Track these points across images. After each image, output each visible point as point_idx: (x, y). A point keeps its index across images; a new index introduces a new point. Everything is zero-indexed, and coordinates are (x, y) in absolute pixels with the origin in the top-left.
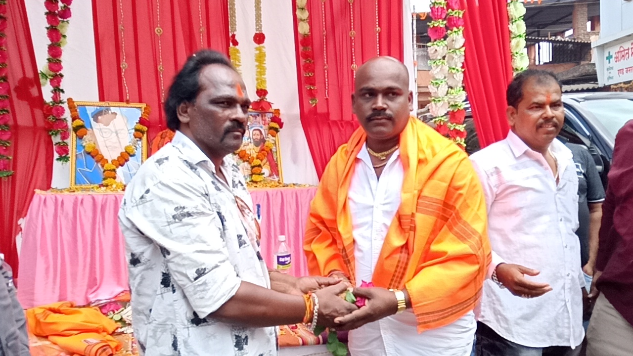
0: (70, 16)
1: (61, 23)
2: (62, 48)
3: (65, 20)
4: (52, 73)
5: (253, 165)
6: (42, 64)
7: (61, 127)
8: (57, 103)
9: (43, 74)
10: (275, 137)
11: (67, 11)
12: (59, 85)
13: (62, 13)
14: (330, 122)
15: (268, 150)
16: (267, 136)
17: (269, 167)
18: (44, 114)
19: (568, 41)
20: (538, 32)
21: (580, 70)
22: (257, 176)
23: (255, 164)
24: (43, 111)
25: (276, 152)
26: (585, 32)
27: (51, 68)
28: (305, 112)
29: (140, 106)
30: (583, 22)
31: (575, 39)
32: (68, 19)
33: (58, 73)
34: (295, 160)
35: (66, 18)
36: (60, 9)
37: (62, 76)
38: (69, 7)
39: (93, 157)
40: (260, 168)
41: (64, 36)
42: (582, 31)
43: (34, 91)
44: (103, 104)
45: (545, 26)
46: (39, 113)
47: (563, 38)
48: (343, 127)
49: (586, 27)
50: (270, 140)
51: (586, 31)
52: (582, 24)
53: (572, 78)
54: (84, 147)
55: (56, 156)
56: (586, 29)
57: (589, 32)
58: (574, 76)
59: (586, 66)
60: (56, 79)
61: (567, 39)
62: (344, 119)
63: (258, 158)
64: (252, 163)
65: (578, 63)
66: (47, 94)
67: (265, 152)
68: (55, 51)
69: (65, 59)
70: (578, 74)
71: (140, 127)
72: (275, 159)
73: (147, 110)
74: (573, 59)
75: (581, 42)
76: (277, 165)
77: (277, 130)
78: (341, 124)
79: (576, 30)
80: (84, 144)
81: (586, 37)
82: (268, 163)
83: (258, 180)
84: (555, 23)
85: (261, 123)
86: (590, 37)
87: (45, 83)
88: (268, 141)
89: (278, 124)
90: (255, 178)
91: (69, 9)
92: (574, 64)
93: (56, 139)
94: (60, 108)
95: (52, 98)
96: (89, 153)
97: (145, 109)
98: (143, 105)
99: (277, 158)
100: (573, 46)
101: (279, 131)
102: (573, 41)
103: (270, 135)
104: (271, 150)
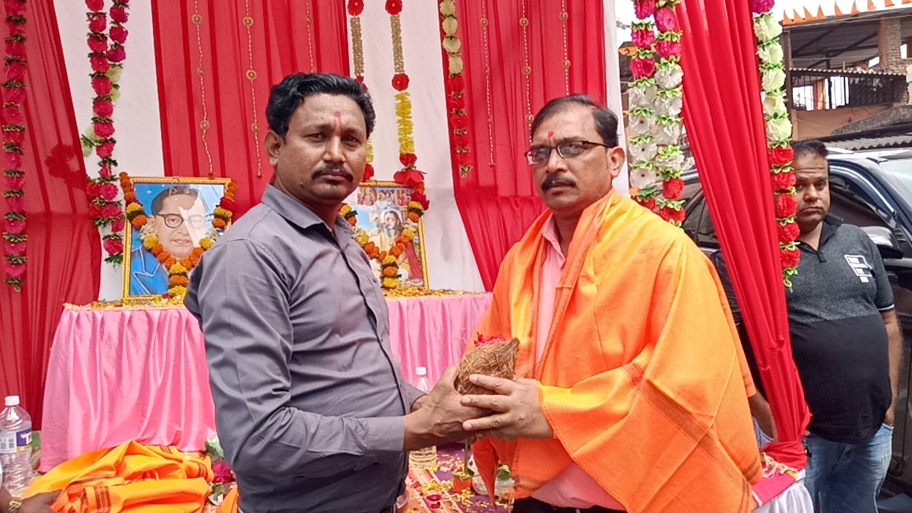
0: (124, 57)
1: (111, 68)
2: (113, 103)
3: (117, 63)
4: (99, 138)
5: (384, 263)
6: (85, 125)
7: (114, 214)
8: (107, 180)
9: (86, 139)
10: (417, 222)
11: (120, 51)
12: (111, 155)
13: (112, 53)
14: (497, 198)
15: (406, 240)
16: (405, 221)
17: (408, 266)
18: (87, 196)
19: (872, 73)
20: (828, 62)
21: (892, 116)
22: (390, 280)
23: (387, 262)
24: (85, 191)
25: (419, 244)
26: (898, 60)
27: (97, 131)
28: (461, 185)
29: (223, 182)
30: (894, 45)
31: (883, 71)
32: (121, 62)
33: (108, 138)
34: (447, 254)
35: (119, 61)
36: (109, 49)
37: (114, 142)
38: (122, 45)
39: (155, 256)
40: (394, 268)
41: (116, 86)
42: (894, 59)
43: (73, 164)
44: (170, 179)
45: (838, 52)
46: (80, 195)
47: (865, 70)
48: (517, 206)
49: (900, 53)
50: (410, 227)
51: (900, 58)
52: (894, 48)
53: (879, 128)
54: (142, 241)
55: (105, 254)
56: (900, 55)
57: (905, 60)
58: (882, 125)
59: (901, 110)
60: (106, 146)
61: (870, 71)
62: (519, 194)
63: (391, 253)
64: (384, 261)
65: (889, 106)
66: (92, 167)
67: (402, 244)
68: (103, 107)
69: (117, 117)
70: (888, 121)
71: (222, 211)
72: (417, 254)
73: (232, 188)
74: (881, 100)
75: (892, 75)
76: (420, 262)
77: (420, 213)
78: (516, 202)
79: (884, 58)
80: (142, 238)
81: (900, 68)
82: (407, 261)
83: (392, 285)
84: (852, 48)
85: (396, 202)
86: (906, 67)
87: (89, 153)
88: (407, 228)
89: (422, 203)
90: (388, 282)
91: (122, 48)
92: (883, 107)
93: (106, 231)
94: (112, 187)
95: (99, 172)
96: (149, 251)
97: (229, 185)
98: (228, 181)
99: (420, 253)
100: (880, 82)
101: (423, 214)
102: (880, 73)
103: (409, 219)
104: (411, 241)
